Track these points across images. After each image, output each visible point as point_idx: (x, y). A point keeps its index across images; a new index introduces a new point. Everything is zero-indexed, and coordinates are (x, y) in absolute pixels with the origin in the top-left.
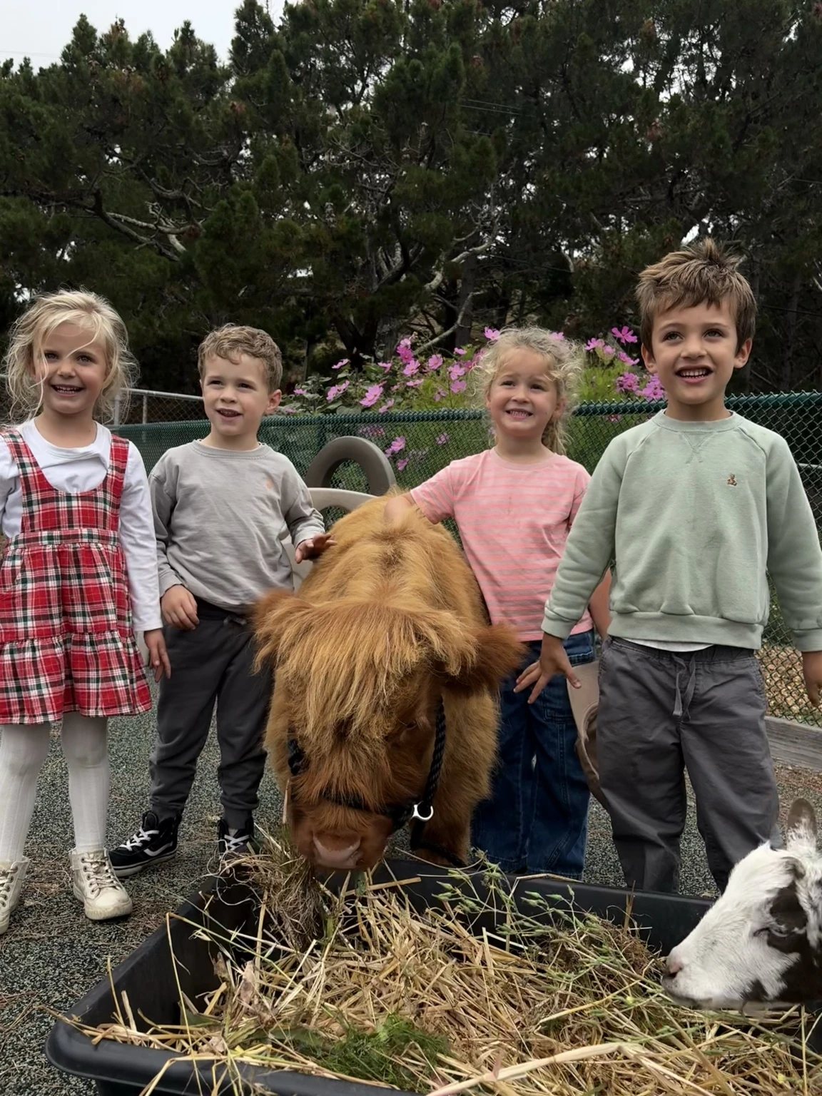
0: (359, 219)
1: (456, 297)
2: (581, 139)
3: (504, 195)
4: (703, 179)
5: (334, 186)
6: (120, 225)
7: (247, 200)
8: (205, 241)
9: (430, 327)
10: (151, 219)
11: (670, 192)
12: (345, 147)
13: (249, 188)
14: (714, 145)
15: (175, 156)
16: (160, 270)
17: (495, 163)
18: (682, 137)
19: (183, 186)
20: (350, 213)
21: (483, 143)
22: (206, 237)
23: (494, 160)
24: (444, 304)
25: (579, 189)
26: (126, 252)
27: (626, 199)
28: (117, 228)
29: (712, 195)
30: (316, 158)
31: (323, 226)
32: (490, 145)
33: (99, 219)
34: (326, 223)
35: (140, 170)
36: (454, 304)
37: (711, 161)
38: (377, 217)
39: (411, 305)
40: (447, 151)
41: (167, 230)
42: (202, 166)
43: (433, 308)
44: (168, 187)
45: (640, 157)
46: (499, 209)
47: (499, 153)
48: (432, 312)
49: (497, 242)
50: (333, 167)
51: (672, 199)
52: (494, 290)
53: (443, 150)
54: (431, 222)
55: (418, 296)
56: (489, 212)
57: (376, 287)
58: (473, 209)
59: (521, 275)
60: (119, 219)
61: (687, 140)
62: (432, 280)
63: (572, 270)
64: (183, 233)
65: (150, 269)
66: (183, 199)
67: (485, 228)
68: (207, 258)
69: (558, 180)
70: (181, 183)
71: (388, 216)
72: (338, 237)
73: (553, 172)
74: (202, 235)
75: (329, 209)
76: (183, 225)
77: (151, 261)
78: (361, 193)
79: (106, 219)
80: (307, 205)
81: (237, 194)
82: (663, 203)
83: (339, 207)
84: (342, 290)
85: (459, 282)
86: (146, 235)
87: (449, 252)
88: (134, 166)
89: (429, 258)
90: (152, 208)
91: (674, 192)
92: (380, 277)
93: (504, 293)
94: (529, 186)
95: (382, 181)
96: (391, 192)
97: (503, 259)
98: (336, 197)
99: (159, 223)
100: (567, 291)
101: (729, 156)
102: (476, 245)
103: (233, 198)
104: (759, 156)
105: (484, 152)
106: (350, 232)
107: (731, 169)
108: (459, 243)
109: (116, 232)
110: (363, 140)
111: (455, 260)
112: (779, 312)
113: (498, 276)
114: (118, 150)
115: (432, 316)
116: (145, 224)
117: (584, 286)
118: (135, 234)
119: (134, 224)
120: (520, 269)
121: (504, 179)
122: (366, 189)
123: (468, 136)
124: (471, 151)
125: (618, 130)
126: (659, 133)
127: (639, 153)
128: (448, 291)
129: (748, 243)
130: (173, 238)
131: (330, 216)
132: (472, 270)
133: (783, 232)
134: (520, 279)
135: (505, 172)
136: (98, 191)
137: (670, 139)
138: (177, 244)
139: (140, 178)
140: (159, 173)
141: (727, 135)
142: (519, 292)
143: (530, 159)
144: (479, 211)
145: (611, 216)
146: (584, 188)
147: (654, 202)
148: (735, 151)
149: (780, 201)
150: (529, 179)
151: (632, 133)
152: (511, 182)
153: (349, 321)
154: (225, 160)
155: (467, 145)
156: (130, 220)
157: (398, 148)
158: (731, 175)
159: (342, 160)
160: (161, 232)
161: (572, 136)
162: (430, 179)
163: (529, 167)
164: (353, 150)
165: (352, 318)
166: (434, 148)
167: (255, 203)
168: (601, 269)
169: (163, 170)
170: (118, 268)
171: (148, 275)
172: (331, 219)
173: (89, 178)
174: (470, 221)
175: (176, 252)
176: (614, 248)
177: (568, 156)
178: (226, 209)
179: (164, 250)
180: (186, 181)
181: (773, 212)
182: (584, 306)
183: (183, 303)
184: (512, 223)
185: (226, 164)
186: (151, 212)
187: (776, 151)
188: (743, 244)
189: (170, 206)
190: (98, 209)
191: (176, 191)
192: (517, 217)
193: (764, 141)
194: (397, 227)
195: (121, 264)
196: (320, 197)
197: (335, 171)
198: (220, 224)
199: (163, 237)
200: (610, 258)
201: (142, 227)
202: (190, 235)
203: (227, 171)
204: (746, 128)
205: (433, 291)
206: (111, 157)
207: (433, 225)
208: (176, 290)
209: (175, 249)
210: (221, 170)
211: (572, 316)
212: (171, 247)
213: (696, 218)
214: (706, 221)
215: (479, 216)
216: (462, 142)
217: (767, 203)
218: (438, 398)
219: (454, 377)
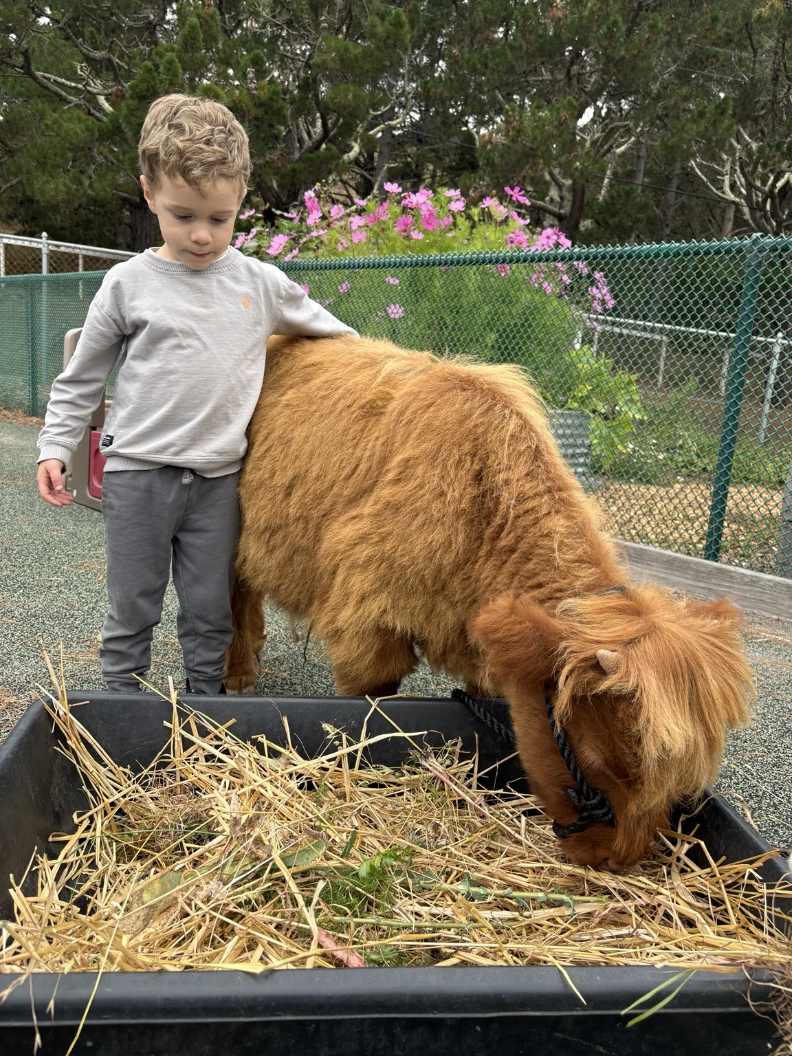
0: (281, 87)
1: (373, 169)
2: (489, 16)
3: (418, 72)
4: (598, 60)
5: (255, 51)
6: (49, 85)
7: (170, 62)
8: (130, 102)
9: (349, 196)
10: (79, 80)
11: (569, 71)
12: (265, 13)
13: (173, 50)
14: (609, 28)
15: (103, 18)
16: (88, 129)
17: (409, 36)
18: (581, 18)
19: (110, 47)
20: (272, 81)
21: (398, 16)
22: (132, 97)
23: (407, 34)
24: (362, 176)
25: (486, 66)
26: (54, 111)
27: (529, 79)
28: (46, 88)
29: (605, 77)
30: (239, 24)
31: (245, 92)
32: (404, 18)
33: (30, 80)
34: (248, 89)
35: (69, 30)
36: (372, 175)
37: (605, 43)
38: (298, 87)
39: (330, 173)
40: (365, 23)
41: (95, 91)
42: (131, 28)
43: (353, 179)
44: (96, 48)
45: (541, 36)
46: (414, 85)
47: (412, 27)
48: (352, 183)
49: (411, 117)
50: (255, 33)
51: (570, 79)
52: (408, 164)
53: (360, 23)
54: (349, 94)
55: (337, 165)
56: (403, 87)
57: (297, 155)
58: (389, 84)
59: (433, 150)
60: (48, 79)
61: (584, 21)
62: (350, 151)
63: (478, 144)
64: (111, 94)
65: (78, 128)
66: (110, 60)
67: (400, 103)
68: (133, 119)
69: (467, 56)
70: (108, 44)
71: (308, 86)
72: (259, 105)
73: (463, 47)
74: (127, 95)
75: (251, 75)
76: (111, 87)
77: (80, 120)
78: (282, 60)
79: (35, 78)
80: (231, 72)
81: (161, 56)
82: (562, 84)
83: (261, 73)
84: (264, 156)
85: (376, 154)
86: (74, 96)
87: (365, 124)
88: (61, 25)
89: (347, 130)
90: (81, 69)
91: (572, 73)
92: (301, 147)
93: (417, 166)
94: (441, 63)
95: (304, 52)
96: (311, 62)
97: (417, 134)
98: (257, 62)
99: (88, 84)
100: (473, 166)
101: (622, 39)
102: (391, 119)
103: (158, 60)
104: (648, 41)
105: (398, 24)
106: (271, 99)
107: (623, 52)
108: (376, 117)
109: (46, 92)
110: (283, 7)
111: (371, 132)
112: (660, 193)
113: (412, 150)
114: (48, 11)
115: (351, 186)
116: (73, 84)
117: (488, 160)
118: (64, 94)
119: (63, 84)
120: (432, 144)
121: (418, 55)
122: (287, 57)
123: (383, 9)
124: (386, 23)
125: (523, 9)
126: (560, 14)
127: (541, 32)
128: (367, 164)
129: (637, 126)
130: (102, 99)
131: (252, 82)
132: (388, 144)
133: (667, 115)
134: (433, 154)
135: (419, 49)
136: (27, 50)
137: (569, 20)
138: (107, 106)
139: (67, 38)
140: (87, 35)
141: (620, 19)
142: (431, 167)
143: (442, 36)
144: (394, 86)
145: (515, 97)
146: (490, 65)
147: (554, 82)
148: (628, 36)
149: (666, 88)
150: (441, 56)
151: (536, 14)
152: (425, 59)
153: (272, 186)
154: (150, 23)
155: (382, 18)
156: (59, 80)
157: (317, 16)
158: (623, 58)
159: (264, 26)
160: (89, 92)
161: (480, 13)
162: (346, 49)
163: (441, 44)
164: (274, 17)
165: (275, 185)
166: (351, 18)
167: (179, 65)
168: (503, 144)
169: (91, 33)
170: (47, 126)
171: (76, 133)
172: (253, 85)
173: (18, 36)
174: (385, 94)
175: (106, 114)
176: (515, 123)
177: (475, 32)
178: (151, 70)
179: (92, 111)
180: (112, 42)
181: (659, 97)
182: (487, 179)
183: (113, 163)
184: (425, 98)
185: (151, 27)
186: (79, 72)
187: (663, 38)
188: (631, 125)
189: (98, 68)
190: (27, 67)
191: (103, 52)
192: (428, 91)
193: (653, 27)
194: (316, 96)
195: (49, 123)
196: (242, 63)
197: (257, 38)
198: (145, 85)
199: (92, 98)
200: (511, 133)
201: (71, 87)
202: (117, 96)
203: (153, 33)
204: (637, 15)
205: (350, 163)
206: (39, 16)
207: (350, 96)
208: (105, 151)
209: (104, 110)
210: (146, 34)
211: (476, 188)
212: (101, 109)
213: (592, 98)
214: (599, 104)
215: (394, 91)
216: (378, 14)
217: (655, 88)
218: (340, 248)
219: (354, 227)
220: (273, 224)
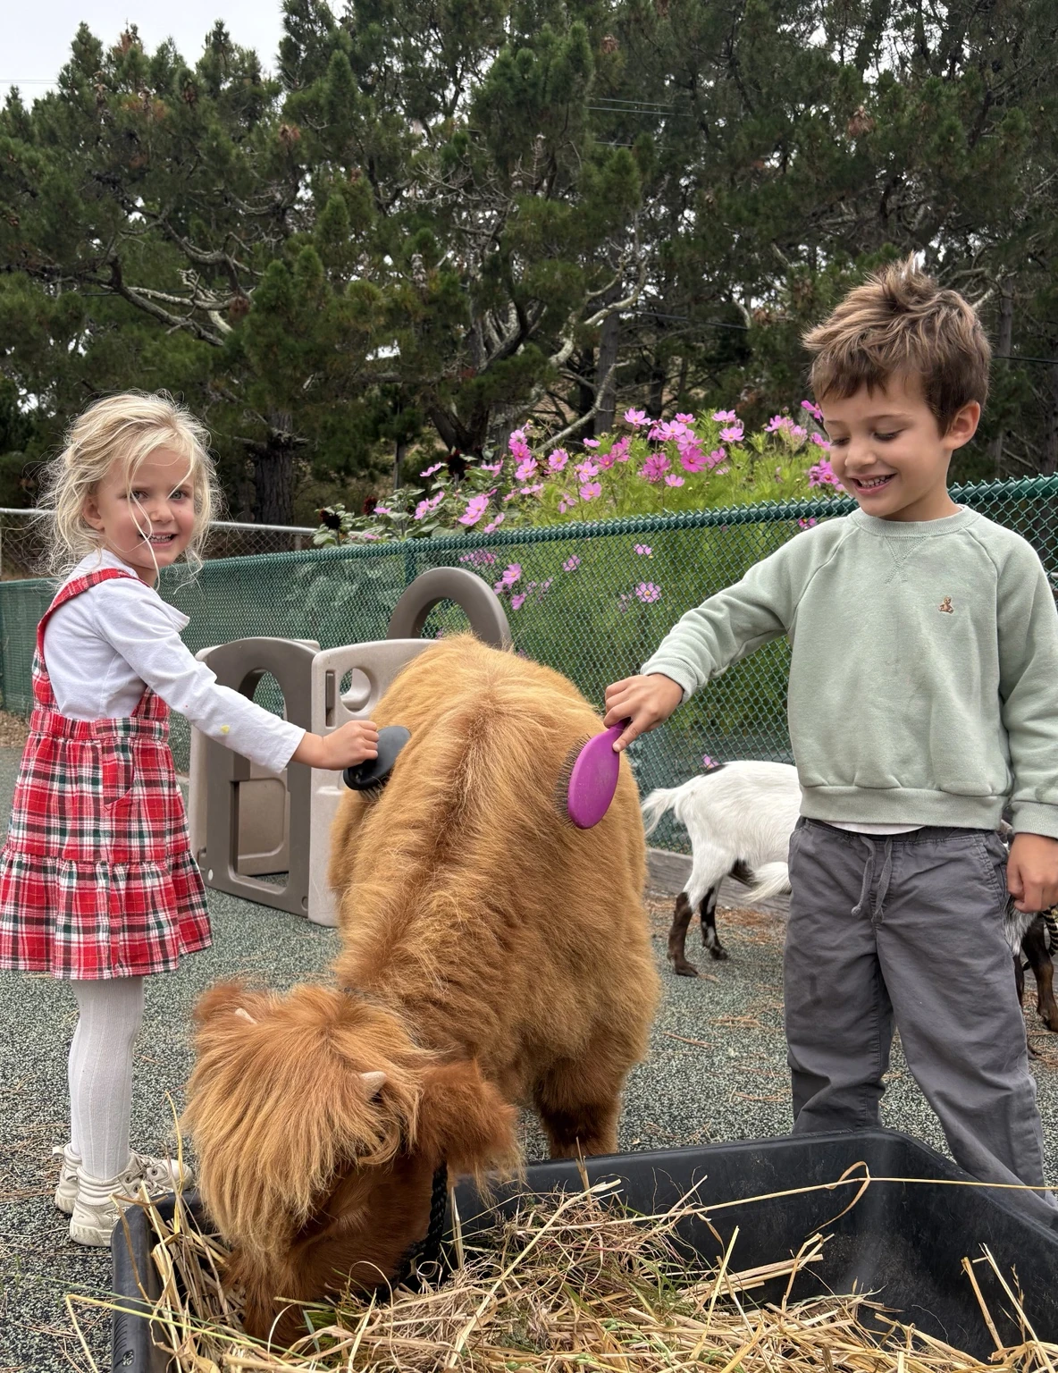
0: (457, 275)
1: (593, 371)
2: (757, 141)
3: (652, 229)
4: (928, 185)
5: (422, 230)
6: (146, 303)
7: (308, 258)
8: (255, 316)
9: (560, 414)
10: (186, 292)
11: (883, 206)
12: (434, 176)
13: (310, 241)
14: (942, 138)
15: (213, 205)
16: (199, 359)
17: (639, 184)
18: (897, 129)
19: (225, 245)
20: (446, 267)
21: (622, 157)
22: (257, 310)
23: (637, 180)
24: (578, 382)
25: (756, 212)
26: (154, 338)
27: (821, 222)
28: (143, 308)
29: (941, 207)
30: (398, 194)
31: (410, 286)
32: (631, 160)
33: (120, 298)
34: (414, 282)
35: (170, 227)
36: (592, 381)
37: (938, 160)
38: (482, 270)
39: (532, 385)
40: (574, 173)
41: (207, 305)
42: (249, 216)
43: (563, 389)
44: (205, 248)
45: (838, 161)
46: (648, 248)
47: (644, 170)
48: (562, 394)
49: (645, 293)
50: (420, 205)
51: (886, 216)
52: (645, 359)
53: (567, 172)
54: (554, 272)
55: (542, 372)
56: (633, 253)
57: (484, 364)
58: (612, 251)
59: (681, 337)
60: (145, 295)
61: (904, 132)
62: (560, 350)
63: (749, 324)
64: (227, 308)
65: (187, 358)
66: (225, 263)
67: (629, 275)
68: (259, 339)
69: (726, 201)
70: (222, 241)
71: (496, 268)
72: (430, 301)
73: (719, 190)
74: (251, 308)
75: (418, 263)
76: (227, 298)
77: (188, 347)
78: (459, 238)
79: (128, 296)
80: (388, 260)
81: (294, 250)
82: (873, 224)
83: (431, 258)
84: (438, 370)
85: (596, 350)
86: (179, 314)
87: (580, 311)
88: (160, 222)
89: (555, 321)
90: (187, 277)
91: (889, 206)
92: (489, 352)
93: (658, 363)
94: (687, 213)
95: (488, 221)
96: (500, 235)
97: (655, 318)
98: (425, 245)
99: (197, 297)
100: (743, 355)
101: (964, 152)
102: (617, 299)
103: (290, 257)
104: (1005, 149)
105: (623, 169)
106: (446, 292)
107: (966, 170)
108: (594, 299)
109: (143, 313)
110: (459, 165)
111: (589, 321)
112: (1040, 365)
113: (649, 340)
114: (140, 203)
115: (561, 399)
116: (178, 299)
117: (766, 346)
118: (166, 313)
119: (164, 300)
120: (678, 329)
121: (653, 205)
122: (466, 232)
123: (600, 150)
124: (605, 170)
125: (808, 126)
126: (865, 126)
127: (837, 155)
128: (583, 366)
129: (995, 272)
130: (215, 316)
131: (419, 272)
132: (614, 334)
133: (1042, 253)
134: (680, 342)
135: (654, 196)
136: (116, 260)
137: (879, 133)
138: (222, 324)
139: (168, 238)
140: (193, 231)
141: (959, 123)
142: (679, 360)
143: (688, 175)
144: (619, 253)
145: (801, 247)
146: (762, 210)
147: (860, 223)
148: (972, 144)
149: (1038, 211)
150: (686, 203)
151: (828, 129)
152: (663, 210)
153: (450, 411)
154: (278, 206)
155: (600, 163)
156: (159, 295)
157: (507, 172)
158: (967, 178)
159: (432, 195)
160: (199, 307)
161: (744, 139)
162: (550, 213)
163: (687, 187)
164: (447, 180)
165: (454, 408)
166: (555, 169)
167: (319, 261)
168: (789, 322)
169: (198, 226)
170: (146, 360)
171: (184, 366)
172: (421, 277)
173: (104, 242)
174: (608, 267)
175: (221, 335)
176: (805, 291)
177: (740, 164)
178: (281, 271)
179: (204, 333)
180: (228, 238)
181: (1028, 226)
182: (766, 373)
183: (232, 401)
184: (665, 265)
185: (279, 212)
186: (185, 282)
187: (1029, 142)
188: (987, 272)
189: (209, 274)
190: (116, 284)
191: (217, 253)
192: (671, 257)
193: (1011, 129)
194: (508, 280)
195: (149, 355)
196: (405, 248)
197: (423, 211)
198: (274, 292)
199: (202, 315)
200: (799, 305)
201: (174, 304)
202: (236, 310)
203: (281, 220)
204: (985, 111)
205: (561, 365)
206: (130, 212)
207: (558, 275)
208: (222, 385)
209: (218, 330)
210: (273, 221)
211: (750, 389)
212: (213, 328)
213: (921, 241)
214: (934, 244)
215: (620, 260)
216: (592, 158)
217: (1020, 214)
218: (564, 509)
219: (584, 478)
220: (462, 476)
